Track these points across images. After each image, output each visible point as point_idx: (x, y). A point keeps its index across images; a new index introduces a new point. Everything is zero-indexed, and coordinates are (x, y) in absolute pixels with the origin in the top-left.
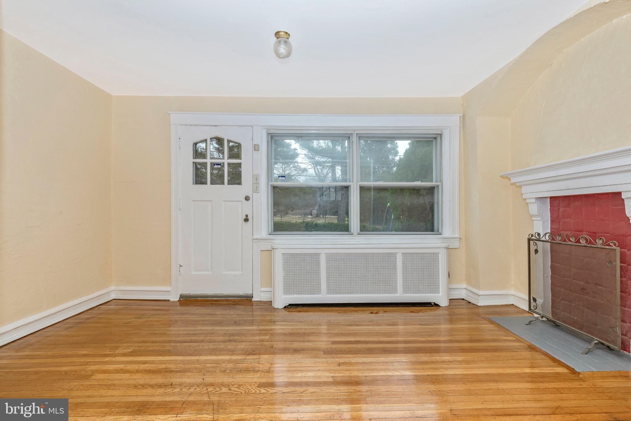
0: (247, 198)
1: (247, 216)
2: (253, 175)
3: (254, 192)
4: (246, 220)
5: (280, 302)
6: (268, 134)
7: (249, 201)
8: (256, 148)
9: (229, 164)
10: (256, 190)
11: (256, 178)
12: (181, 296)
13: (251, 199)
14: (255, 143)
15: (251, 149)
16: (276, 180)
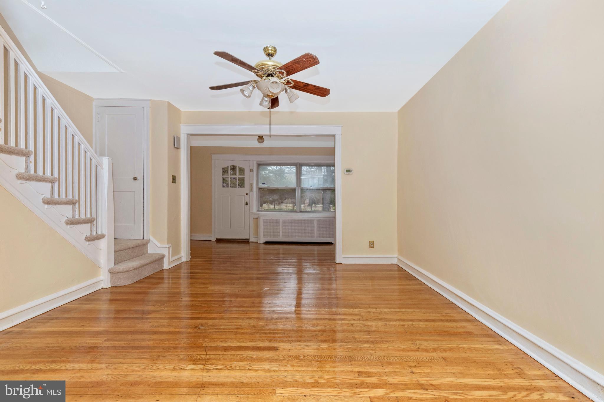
0: (247, 194)
1: (247, 202)
2: (250, 184)
3: (250, 191)
4: (247, 204)
5: (262, 240)
6: (257, 164)
7: (248, 195)
8: (251, 171)
9: (238, 178)
10: (251, 190)
11: (251, 185)
12: (217, 239)
13: (249, 194)
14: (251, 168)
15: (249, 171)
16: (261, 185)
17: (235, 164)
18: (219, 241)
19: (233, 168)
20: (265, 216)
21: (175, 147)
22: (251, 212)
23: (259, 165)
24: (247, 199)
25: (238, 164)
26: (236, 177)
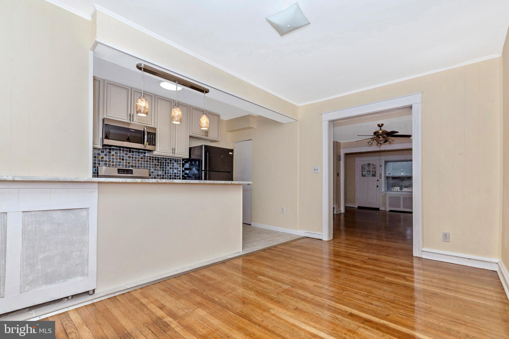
0: (378, 180)
1: (378, 185)
4: (377, 187)
5: (388, 209)
10: (381, 178)
11: (381, 175)
12: (358, 207)
13: (379, 181)
14: (380, 165)
15: (379, 166)
16: (387, 175)
17: (370, 163)
18: (359, 208)
19: (369, 164)
20: (390, 193)
21: (339, 160)
22: (380, 191)
23: (386, 162)
24: (378, 183)
25: (371, 163)
26: (371, 171)
